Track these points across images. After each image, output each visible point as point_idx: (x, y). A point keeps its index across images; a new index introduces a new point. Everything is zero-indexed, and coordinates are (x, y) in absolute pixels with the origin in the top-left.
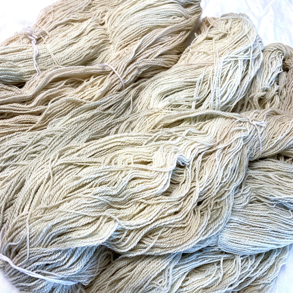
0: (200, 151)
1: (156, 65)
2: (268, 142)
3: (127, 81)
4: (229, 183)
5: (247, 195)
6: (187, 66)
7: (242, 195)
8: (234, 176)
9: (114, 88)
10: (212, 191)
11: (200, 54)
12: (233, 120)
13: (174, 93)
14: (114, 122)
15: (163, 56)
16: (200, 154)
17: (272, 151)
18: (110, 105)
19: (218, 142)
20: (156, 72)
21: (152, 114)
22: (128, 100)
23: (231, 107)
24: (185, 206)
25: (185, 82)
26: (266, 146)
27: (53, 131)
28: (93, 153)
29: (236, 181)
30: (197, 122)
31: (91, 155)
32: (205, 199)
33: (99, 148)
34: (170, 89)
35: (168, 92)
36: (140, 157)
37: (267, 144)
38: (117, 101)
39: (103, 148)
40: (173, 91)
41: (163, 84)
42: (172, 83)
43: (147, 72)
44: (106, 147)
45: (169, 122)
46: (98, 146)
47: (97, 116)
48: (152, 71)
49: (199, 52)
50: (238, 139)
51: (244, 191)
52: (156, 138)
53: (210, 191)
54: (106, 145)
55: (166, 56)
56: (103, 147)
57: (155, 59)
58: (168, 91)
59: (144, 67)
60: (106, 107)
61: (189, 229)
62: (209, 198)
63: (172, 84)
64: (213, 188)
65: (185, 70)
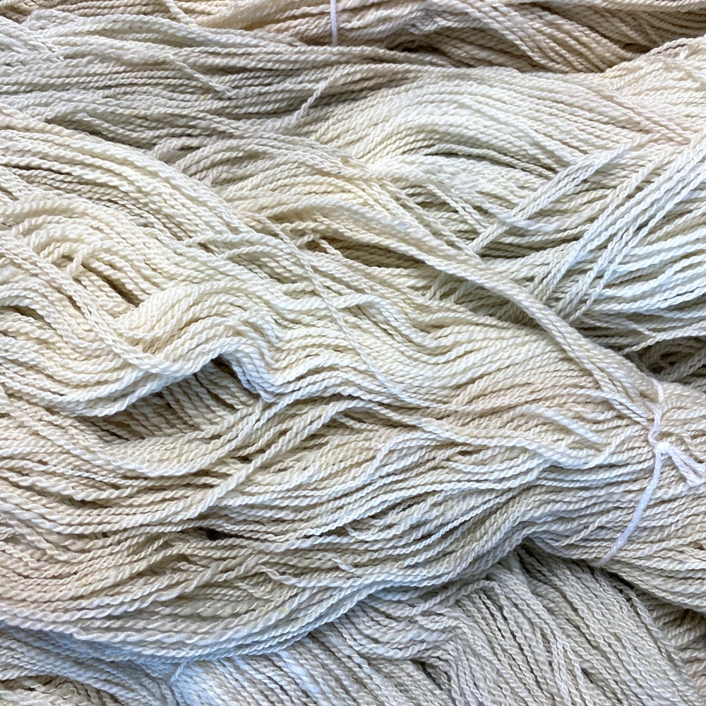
0: (349, 391)
1: (496, 31)
2: (664, 545)
3: (355, 23)
4: (375, 555)
5: (424, 636)
6: (591, 95)
7: (411, 621)
8: (413, 548)
9: (295, 23)
10: (283, 533)
11: (689, 83)
12: (584, 381)
13: (480, 158)
14: (204, 123)
15: (550, 17)
16: (338, 397)
17: (658, 581)
18: (234, 62)
19: (452, 407)
20: (493, 57)
21: (328, 174)
22: (309, 86)
23: (646, 338)
24: (131, 506)
25: (536, 144)
26: (647, 550)
27: (17, 37)
28: (24, 161)
29: (409, 567)
30: (453, 298)
31: (16, 160)
32: (237, 536)
33: (57, 159)
34: (471, 133)
35: (459, 143)
36: (120, 263)
37: (655, 547)
38: (269, 65)
39: (67, 169)
40: (480, 147)
41: (462, 106)
42: (492, 118)
43: (463, 41)
44: (77, 171)
45: (349, 234)
46: (54, 151)
47: (166, 73)
48: (483, 47)
49: (690, 76)
50: (525, 450)
51: (425, 614)
52: (245, 250)
53: (280, 528)
54: (84, 165)
55: (561, 21)
56: (72, 162)
57: (504, 9)
58: (461, 140)
59: (451, 13)
60: (218, 61)
61: (60, 577)
62: (255, 544)
63: (488, 123)
64: (296, 525)
65: (570, 105)
